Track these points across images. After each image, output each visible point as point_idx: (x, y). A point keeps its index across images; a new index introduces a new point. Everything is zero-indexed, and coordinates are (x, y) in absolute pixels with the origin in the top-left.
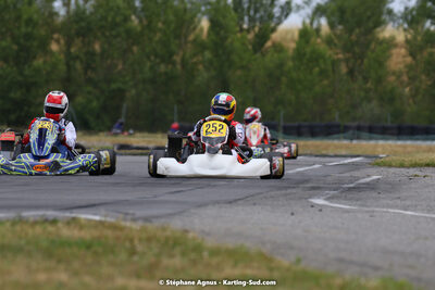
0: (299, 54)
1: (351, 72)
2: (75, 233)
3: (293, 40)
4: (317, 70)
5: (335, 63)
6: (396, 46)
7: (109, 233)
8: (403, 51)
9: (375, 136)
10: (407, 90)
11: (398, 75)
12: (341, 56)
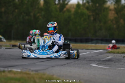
0: (76, 13)
1: (95, 20)
3: (73, 8)
4: (82, 19)
5: (89, 16)
6: (111, 10)
8: (113, 12)
9: (103, 42)
10: (115, 26)
11: (112, 21)
12: (91, 14)
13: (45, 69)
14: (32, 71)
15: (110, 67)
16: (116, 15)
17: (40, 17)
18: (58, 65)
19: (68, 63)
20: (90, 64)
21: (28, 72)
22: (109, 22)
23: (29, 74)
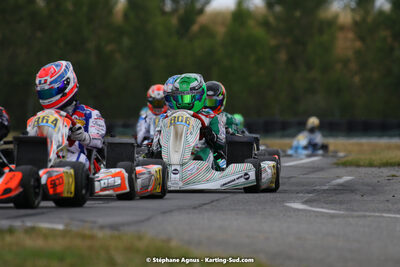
1: (292, 60)
2: (39, 243)
4: (252, 58)
6: (342, 28)
7: (78, 242)
8: (350, 35)
10: (357, 79)
11: (346, 62)
13: (142, 221)
14: (102, 227)
15: (347, 210)
16: (358, 44)
17: (118, 56)
18: (180, 209)
19: (212, 202)
20: (284, 201)
21: (87, 232)
22: (339, 66)
23: (92, 237)
